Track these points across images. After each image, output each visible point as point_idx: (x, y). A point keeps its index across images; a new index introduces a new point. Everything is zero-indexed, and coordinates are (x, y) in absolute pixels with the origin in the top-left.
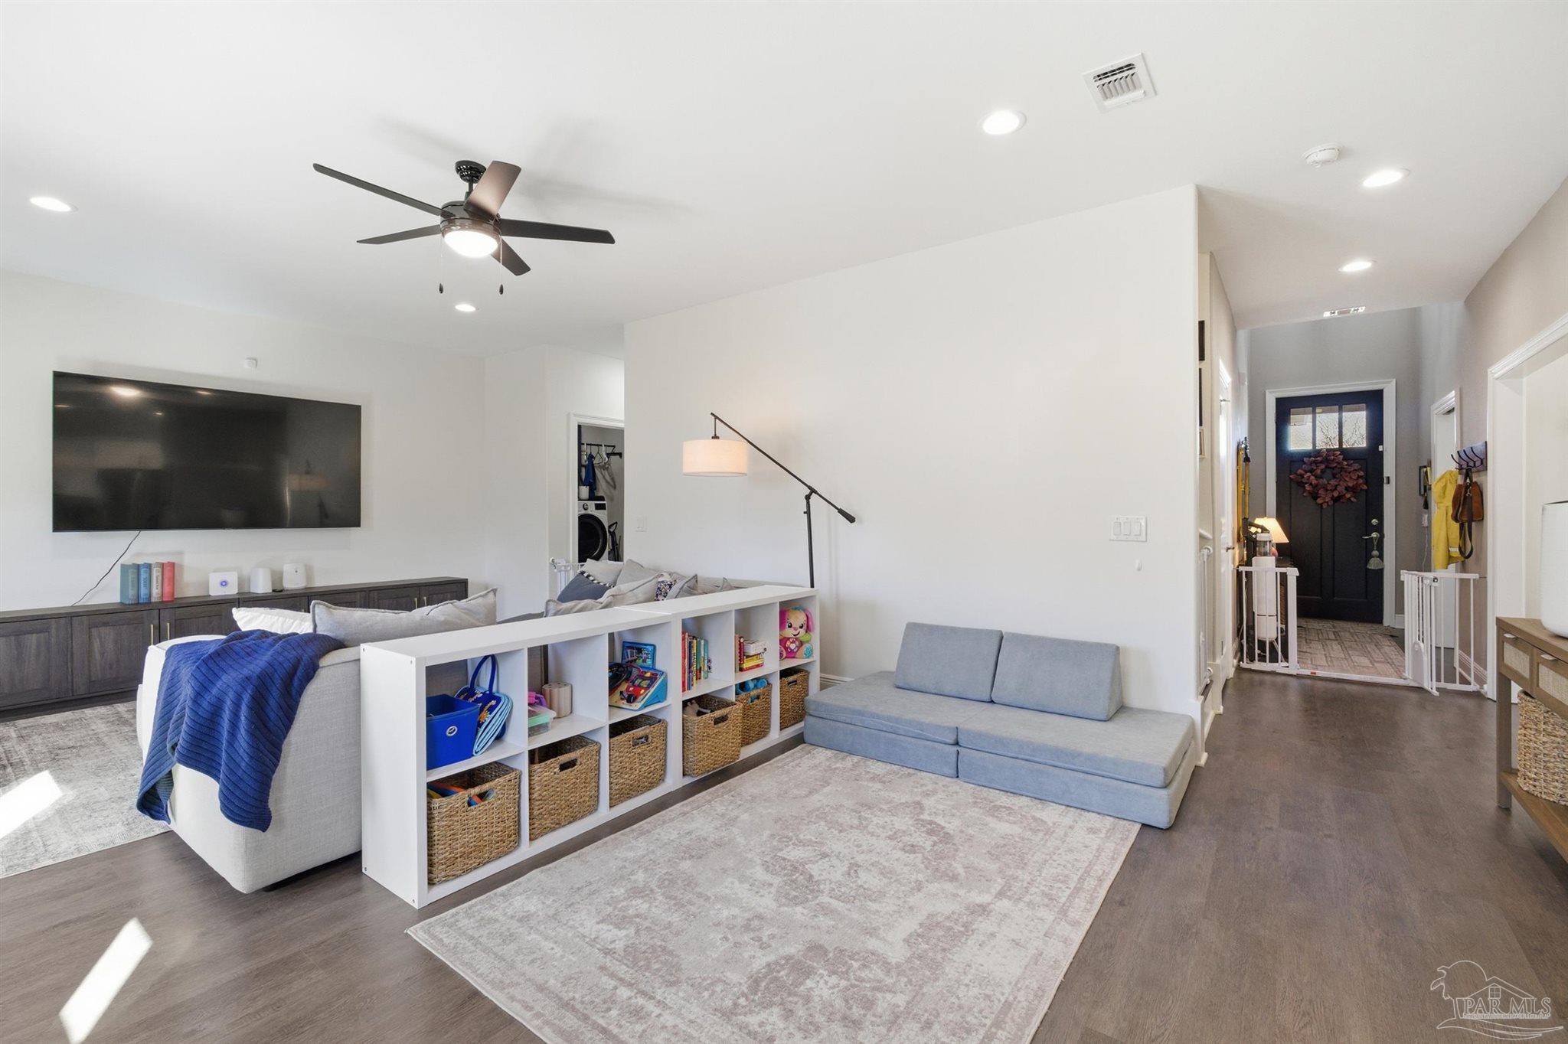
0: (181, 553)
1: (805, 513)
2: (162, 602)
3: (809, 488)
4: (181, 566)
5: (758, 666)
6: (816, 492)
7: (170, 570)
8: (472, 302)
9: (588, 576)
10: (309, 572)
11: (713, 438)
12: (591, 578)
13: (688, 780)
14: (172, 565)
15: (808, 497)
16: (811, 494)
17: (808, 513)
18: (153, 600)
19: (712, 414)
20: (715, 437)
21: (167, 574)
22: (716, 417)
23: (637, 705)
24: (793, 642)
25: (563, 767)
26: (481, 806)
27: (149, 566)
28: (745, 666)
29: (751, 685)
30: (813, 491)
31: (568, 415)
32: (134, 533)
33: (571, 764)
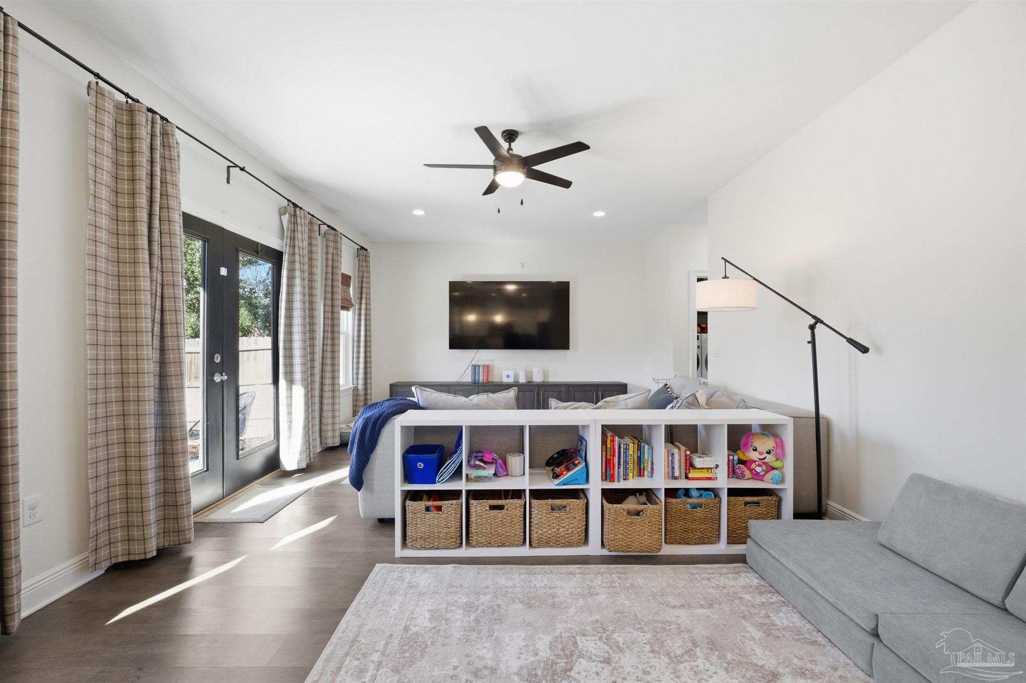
0: (493, 361)
1: (809, 342)
2: (483, 383)
3: (814, 317)
4: (493, 367)
5: (709, 479)
6: (822, 322)
7: (487, 368)
8: (602, 209)
9: (668, 388)
10: (545, 375)
11: (723, 278)
12: (669, 390)
13: (605, 552)
14: (488, 366)
15: (812, 328)
16: (815, 324)
17: (813, 342)
18: (480, 382)
19: (722, 258)
20: (726, 277)
21: (485, 370)
22: (726, 261)
23: (557, 481)
24: (759, 465)
25: (493, 508)
26: (433, 514)
27: (479, 366)
28: (690, 475)
29: (694, 493)
30: (818, 320)
31: (689, 273)
32: (475, 351)
33: (501, 508)
